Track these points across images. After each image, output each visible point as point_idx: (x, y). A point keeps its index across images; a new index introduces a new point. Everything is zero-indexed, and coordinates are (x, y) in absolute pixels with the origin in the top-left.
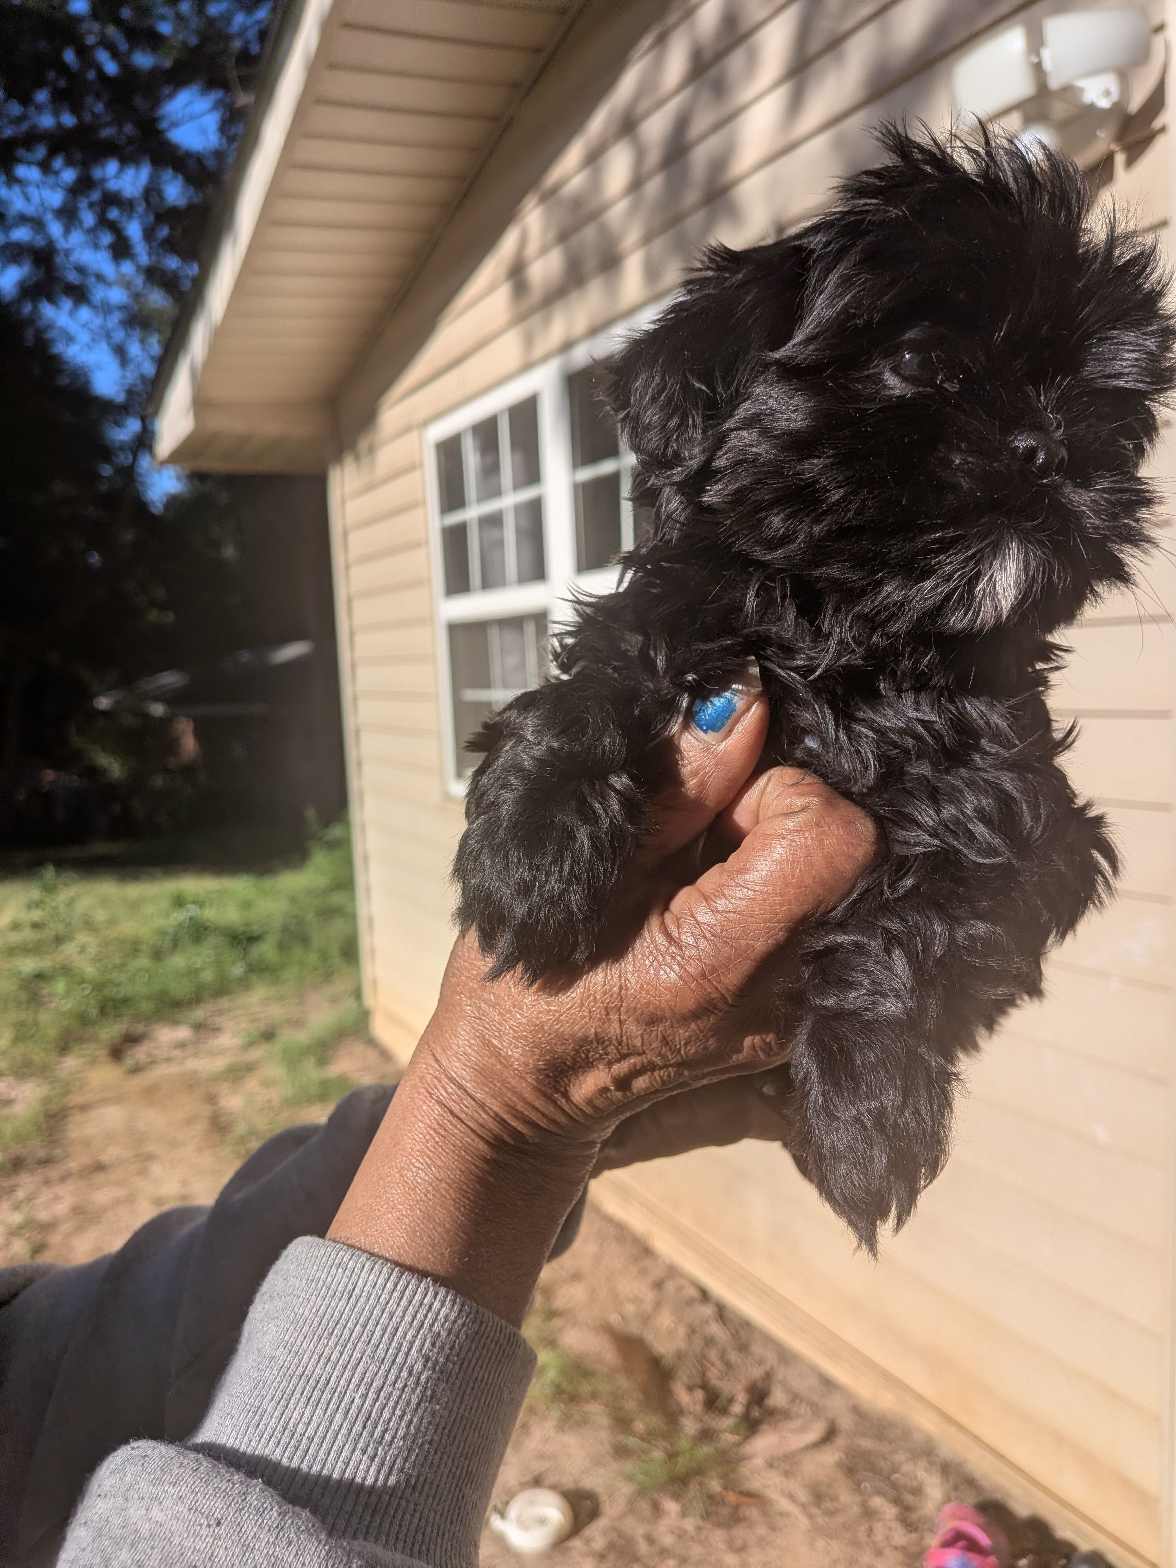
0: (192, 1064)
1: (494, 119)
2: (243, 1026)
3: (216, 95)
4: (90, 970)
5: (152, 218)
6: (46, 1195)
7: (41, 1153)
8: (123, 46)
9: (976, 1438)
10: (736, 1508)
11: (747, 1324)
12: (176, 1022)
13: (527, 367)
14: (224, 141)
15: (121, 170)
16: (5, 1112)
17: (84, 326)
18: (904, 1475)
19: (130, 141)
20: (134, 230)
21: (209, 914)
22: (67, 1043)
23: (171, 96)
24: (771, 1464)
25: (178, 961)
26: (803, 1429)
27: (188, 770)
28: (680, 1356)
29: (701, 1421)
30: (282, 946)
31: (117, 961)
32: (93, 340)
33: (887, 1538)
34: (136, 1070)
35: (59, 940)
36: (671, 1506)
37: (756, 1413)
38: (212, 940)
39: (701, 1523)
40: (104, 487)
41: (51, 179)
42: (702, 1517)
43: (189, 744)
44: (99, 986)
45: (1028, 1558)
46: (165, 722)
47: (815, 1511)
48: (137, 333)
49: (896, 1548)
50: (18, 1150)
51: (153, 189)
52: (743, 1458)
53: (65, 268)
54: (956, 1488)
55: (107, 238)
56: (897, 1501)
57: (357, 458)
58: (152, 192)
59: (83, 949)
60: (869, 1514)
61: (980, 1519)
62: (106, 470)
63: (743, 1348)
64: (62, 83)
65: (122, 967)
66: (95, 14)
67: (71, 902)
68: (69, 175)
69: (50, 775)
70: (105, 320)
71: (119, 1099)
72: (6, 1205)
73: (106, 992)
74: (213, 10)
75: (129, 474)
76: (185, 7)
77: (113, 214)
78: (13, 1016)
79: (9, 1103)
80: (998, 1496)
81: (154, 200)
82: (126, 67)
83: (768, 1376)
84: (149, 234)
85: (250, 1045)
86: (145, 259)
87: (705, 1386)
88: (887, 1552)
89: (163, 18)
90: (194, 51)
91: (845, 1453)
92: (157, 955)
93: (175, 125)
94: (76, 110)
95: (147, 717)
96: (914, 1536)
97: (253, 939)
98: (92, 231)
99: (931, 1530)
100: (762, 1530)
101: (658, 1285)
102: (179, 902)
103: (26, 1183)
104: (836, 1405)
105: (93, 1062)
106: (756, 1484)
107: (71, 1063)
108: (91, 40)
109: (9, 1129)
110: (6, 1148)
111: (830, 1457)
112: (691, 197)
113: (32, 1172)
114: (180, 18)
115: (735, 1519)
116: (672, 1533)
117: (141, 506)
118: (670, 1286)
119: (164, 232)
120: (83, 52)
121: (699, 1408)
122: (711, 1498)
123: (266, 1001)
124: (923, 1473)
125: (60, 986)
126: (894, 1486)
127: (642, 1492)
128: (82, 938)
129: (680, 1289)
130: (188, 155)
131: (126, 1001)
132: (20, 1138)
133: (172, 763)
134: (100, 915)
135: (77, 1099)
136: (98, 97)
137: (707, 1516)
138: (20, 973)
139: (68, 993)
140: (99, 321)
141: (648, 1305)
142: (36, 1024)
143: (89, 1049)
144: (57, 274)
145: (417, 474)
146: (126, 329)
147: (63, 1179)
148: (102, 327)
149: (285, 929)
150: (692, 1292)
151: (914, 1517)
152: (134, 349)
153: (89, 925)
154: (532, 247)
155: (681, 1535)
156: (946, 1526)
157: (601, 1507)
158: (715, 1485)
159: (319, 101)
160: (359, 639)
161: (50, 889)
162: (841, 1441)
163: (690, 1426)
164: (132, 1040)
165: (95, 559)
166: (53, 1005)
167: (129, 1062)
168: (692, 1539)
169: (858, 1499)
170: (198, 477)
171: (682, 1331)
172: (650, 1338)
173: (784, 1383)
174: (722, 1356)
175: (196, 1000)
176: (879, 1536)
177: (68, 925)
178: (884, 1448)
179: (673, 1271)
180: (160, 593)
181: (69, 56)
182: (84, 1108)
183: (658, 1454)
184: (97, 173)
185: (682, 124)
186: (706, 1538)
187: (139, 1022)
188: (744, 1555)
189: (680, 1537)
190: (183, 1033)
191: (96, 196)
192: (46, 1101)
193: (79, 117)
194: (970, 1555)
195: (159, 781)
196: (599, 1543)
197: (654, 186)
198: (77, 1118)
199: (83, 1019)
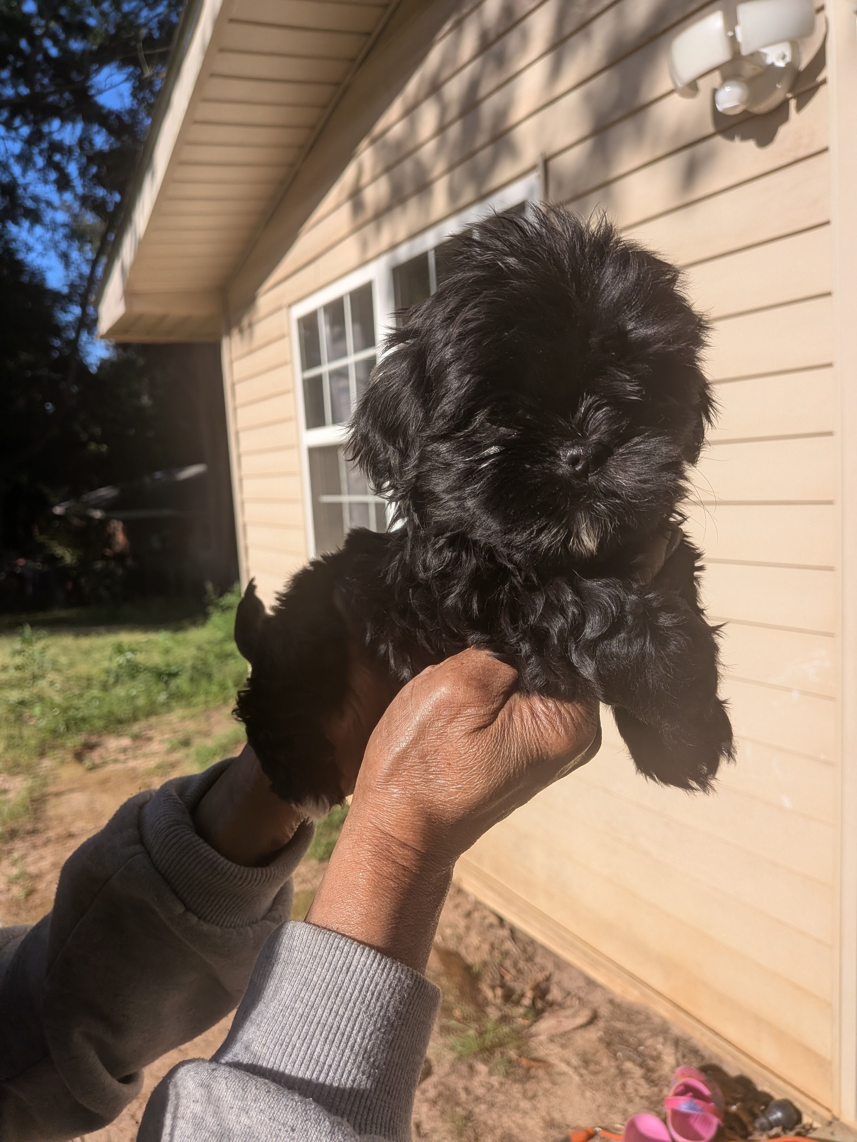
0: (132, 764)
1: (337, 84)
2: (167, 736)
3: (130, 69)
4: (58, 699)
5: (84, 160)
6: (34, 855)
7: (29, 827)
8: (62, 36)
9: (699, 1021)
10: (528, 1069)
11: (532, 942)
12: (119, 735)
13: (364, 263)
14: (135, 102)
15: (62, 126)
16: (3, 798)
17: (38, 239)
18: (646, 1047)
19: (68, 103)
20: (72, 169)
21: (140, 658)
22: (44, 750)
23: (98, 71)
24: (551, 1039)
25: (120, 691)
26: (574, 1016)
27: (120, 557)
28: (485, 964)
29: (501, 1010)
30: (192, 680)
31: (77, 692)
32: (45, 249)
33: (636, 1090)
34: (93, 768)
35: (35, 678)
36: (482, 1068)
37: (539, 1004)
38: (142, 677)
39: (503, 1080)
40: (56, 355)
41: (13, 134)
42: (504, 1076)
43: (120, 538)
44: (65, 710)
45: (737, 1105)
46: (103, 523)
47: (584, 1071)
48: (76, 244)
49: (642, 1097)
50: (12, 824)
51: (85, 139)
52: (532, 1036)
53: (24, 198)
54: (684, 1056)
55: (53, 176)
56: (642, 1065)
57: (241, 331)
58: (84, 141)
59: (52, 684)
60: (622, 1073)
61: (703, 1077)
62: (57, 343)
63: (530, 959)
64: (19, 64)
65: (81, 696)
66: (41, 13)
67: (44, 650)
68: (25, 131)
69: (21, 562)
70: (53, 234)
71: (82, 788)
72: (5, 863)
73: (71, 713)
74: (126, 7)
75: (74, 345)
76: (106, 6)
77: (57, 157)
78: (5, 731)
79: (5, 791)
80: (715, 1062)
81: (86, 146)
82: (64, 50)
83: (548, 979)
84: (83, 172)
85: (173, 750)
86: (80, 190)
87: (503, 986)
88: (637, 1100)
89: (90, 14)
90: (113, 38)
91: (604, 1032)
92: (105, 687)
93: (100, 92)
94: (30, 83)
95: (91, 519)
96: (656, 1090)
97: (173, 675)
98: (42, 170)
99: (668, 1086)
100: (547, 1085)
101: (468, 915)
102: (120, 650)
103: (20, 847)
104: (596, 998)
105: (63, 762)
106: (541, 1053)
107: (47, 763)
108: (38, 32)
109: (6, 809)
110: (4, 823)
111: (594, 1034)
112: (482, 139)
113: (23, 839)
114: (103, 14)
115: (527, 1077)
116: (483, 1086)
117: (83, 368)
118: (476, 915)
119: (94, 170)
120: (33, 41)
121: (499, 1001)
122: (510, 1062)
123: (183, 719)
124: (661, 1046)
125: (37, 710)
126: (640, 1054)
127: (460, 1058)
128: (51, 676)
129: (484, 918)
130: (110, 113)
131: (84, 720)
132: (13, 816)
133: (108, 552)
134: (63, 660)
135: (52, 789)
136: (44, 72)
137: (507, 1074)
138: (9, 701)
139: (43, 714)
140: (48, 235)
141: (461, 930)
142: (21, 737)
143: (60, 753)
144: (19, 202)
145: (286, 340)
146: (68, 242)
147: (46, 844)
148: (52, 240)
149: (194, 668)
150: (493, 920)
151: (655, 1076)
152: (75, 255)
153: (56, 668)
154: (366, 177)
155: (490, 1088)
156: (678, 1081)
157: (433, 1068)
158: (513, 1054)
159: (213, 75)
160: (244, 460)
161: (28, 642)
162: (601, 1024)
163: (493, 1013)
164: (90, 747)
165: (50, 407)
166: (32, 723)
167: (88, 763)
168: (498, 1091)
169: (613, 1064)
170: (122, 346)
171: (486, 947)
172: (463, 952)
173: (559, 984)
174: (515, 964)
175: (134, 719)
176: (630, 1089)
177: (41, 667)
178: (633, 1028)
179: (478, 905)
180: (97, 431)
181: (23, 44)
182: (58, 795)
183: (472, 1032)
184: (46, 129)
185: (474, 86)
186: (507, 1090)
187: (93, 734)
188: (534, 1101)
189: (489, 1090)
190: (126, 742)
191: (45, 145)
192: (31, 790)
193: (32, 89)
194: (696, 1101)
195: (99, 565)
196: (432, 1093)
197: (454, 131)
198: (53, 801)
199: (54, 732)
